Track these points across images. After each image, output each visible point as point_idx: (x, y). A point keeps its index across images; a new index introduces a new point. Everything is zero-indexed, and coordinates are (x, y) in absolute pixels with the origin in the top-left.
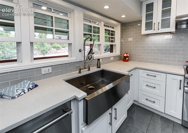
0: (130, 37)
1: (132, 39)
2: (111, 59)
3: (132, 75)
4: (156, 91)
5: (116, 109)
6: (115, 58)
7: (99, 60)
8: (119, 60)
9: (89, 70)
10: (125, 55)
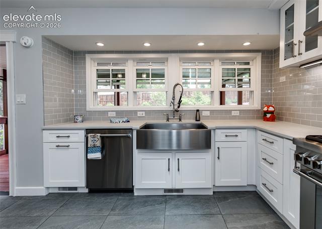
0: (283, 76)
1: (284, 77)
3: (237, 136)
4: (273, 170)
5: (178, 159)
6: (247, 114)
7: (198, 111)
8: (258, 118)
9: (180, 120)
10: (265, 109)
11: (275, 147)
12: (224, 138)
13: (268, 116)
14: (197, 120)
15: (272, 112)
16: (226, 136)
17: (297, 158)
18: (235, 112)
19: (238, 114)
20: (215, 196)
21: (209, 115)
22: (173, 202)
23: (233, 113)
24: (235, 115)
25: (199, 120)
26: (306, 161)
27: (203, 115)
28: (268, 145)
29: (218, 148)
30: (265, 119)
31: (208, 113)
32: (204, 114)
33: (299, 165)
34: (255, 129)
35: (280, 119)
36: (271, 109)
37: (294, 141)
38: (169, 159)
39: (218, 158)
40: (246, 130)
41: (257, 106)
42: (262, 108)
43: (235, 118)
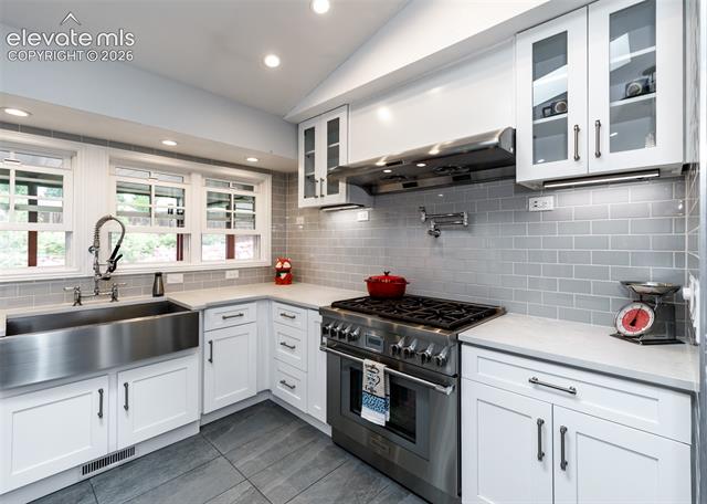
2: (228, 277)
3: (241, 315)
4: (295, 356)
5: (126, 385)
6: (249, 275)
7: (158, 275)
8: (267, 280)
9: (114, 298)
10: (279, 266)
11: (297, 322)
12: (221, 323)
13: (283, 275)
14: (155, 295)
15: (287, 271)
16: (224, 318)
17: (324, 331)
18: (232, 272)
19: (237, 276)
20: (205, 433)
21: (182, 281)
22: (113, 483)
23: (229, 275)
24: (233, 277)
25: (162, 295)
26: (333, 334)
27: (169, 282)
28: (288, 321)
29: (211, 342)
30: (279, 282)
31: (179, 279)
32: (170, 280)
33: (325, 340)
34: (268, 299)
35: (298, 280)
36: (287, 265)
37: (321, 311)
38: (101, 392)
39: (211, 360)
40: (255, 304)
41: (265, 260)
42: (274, 263)
43: (231, 282)
